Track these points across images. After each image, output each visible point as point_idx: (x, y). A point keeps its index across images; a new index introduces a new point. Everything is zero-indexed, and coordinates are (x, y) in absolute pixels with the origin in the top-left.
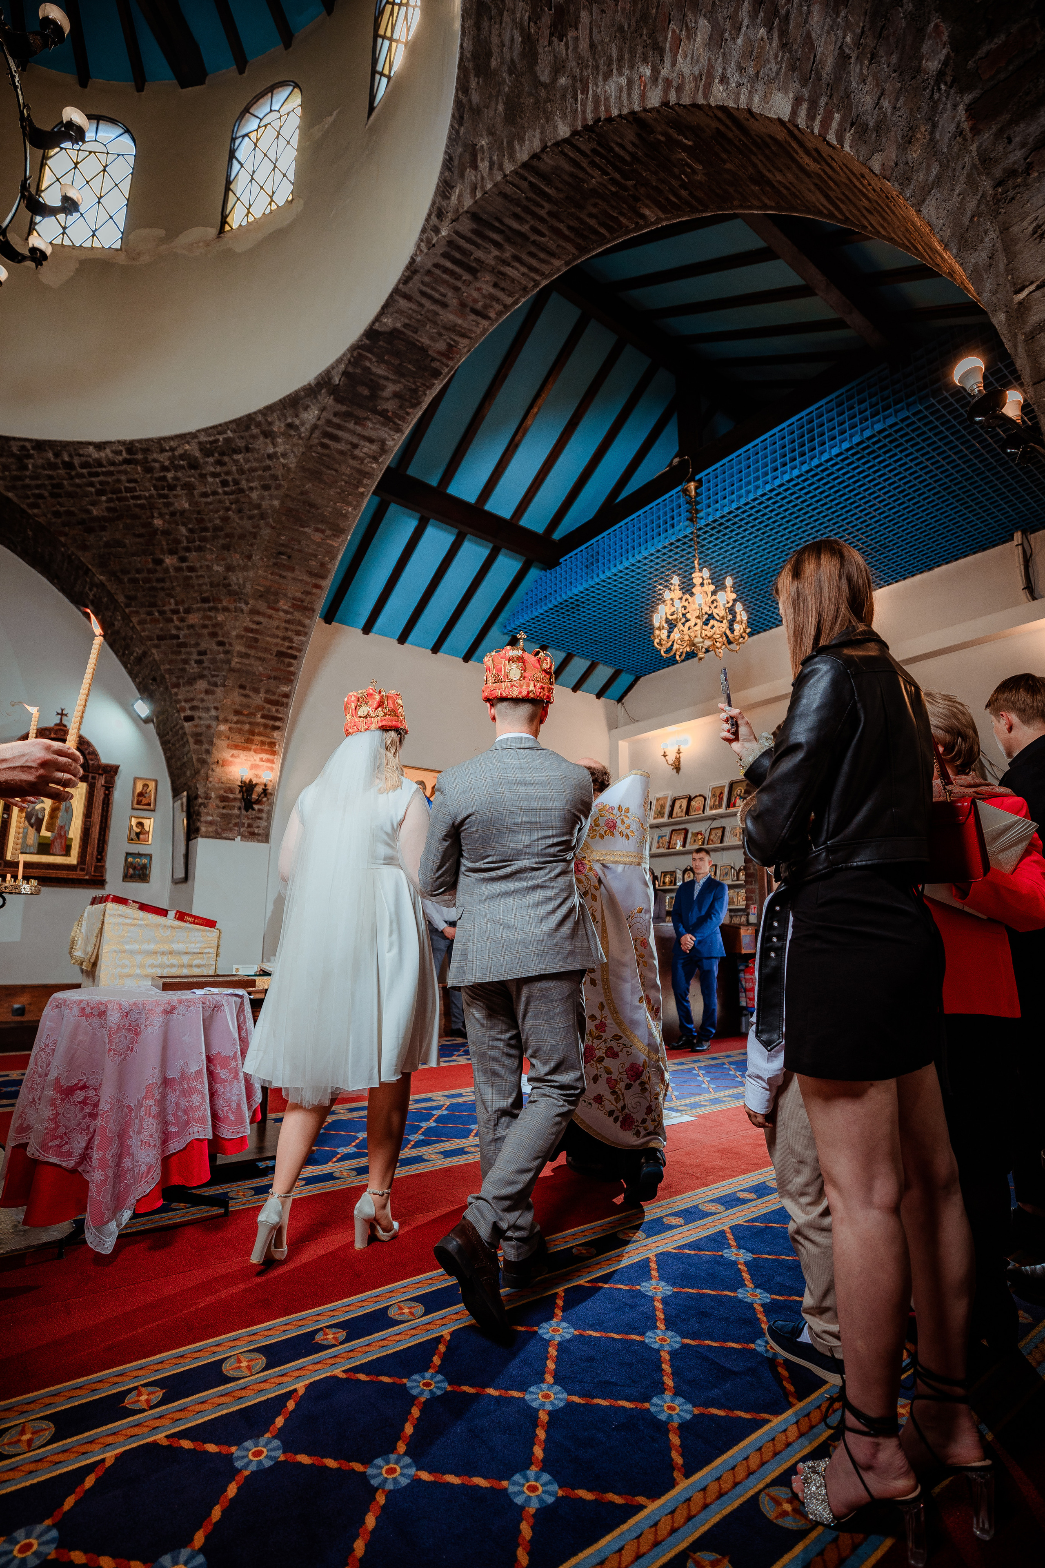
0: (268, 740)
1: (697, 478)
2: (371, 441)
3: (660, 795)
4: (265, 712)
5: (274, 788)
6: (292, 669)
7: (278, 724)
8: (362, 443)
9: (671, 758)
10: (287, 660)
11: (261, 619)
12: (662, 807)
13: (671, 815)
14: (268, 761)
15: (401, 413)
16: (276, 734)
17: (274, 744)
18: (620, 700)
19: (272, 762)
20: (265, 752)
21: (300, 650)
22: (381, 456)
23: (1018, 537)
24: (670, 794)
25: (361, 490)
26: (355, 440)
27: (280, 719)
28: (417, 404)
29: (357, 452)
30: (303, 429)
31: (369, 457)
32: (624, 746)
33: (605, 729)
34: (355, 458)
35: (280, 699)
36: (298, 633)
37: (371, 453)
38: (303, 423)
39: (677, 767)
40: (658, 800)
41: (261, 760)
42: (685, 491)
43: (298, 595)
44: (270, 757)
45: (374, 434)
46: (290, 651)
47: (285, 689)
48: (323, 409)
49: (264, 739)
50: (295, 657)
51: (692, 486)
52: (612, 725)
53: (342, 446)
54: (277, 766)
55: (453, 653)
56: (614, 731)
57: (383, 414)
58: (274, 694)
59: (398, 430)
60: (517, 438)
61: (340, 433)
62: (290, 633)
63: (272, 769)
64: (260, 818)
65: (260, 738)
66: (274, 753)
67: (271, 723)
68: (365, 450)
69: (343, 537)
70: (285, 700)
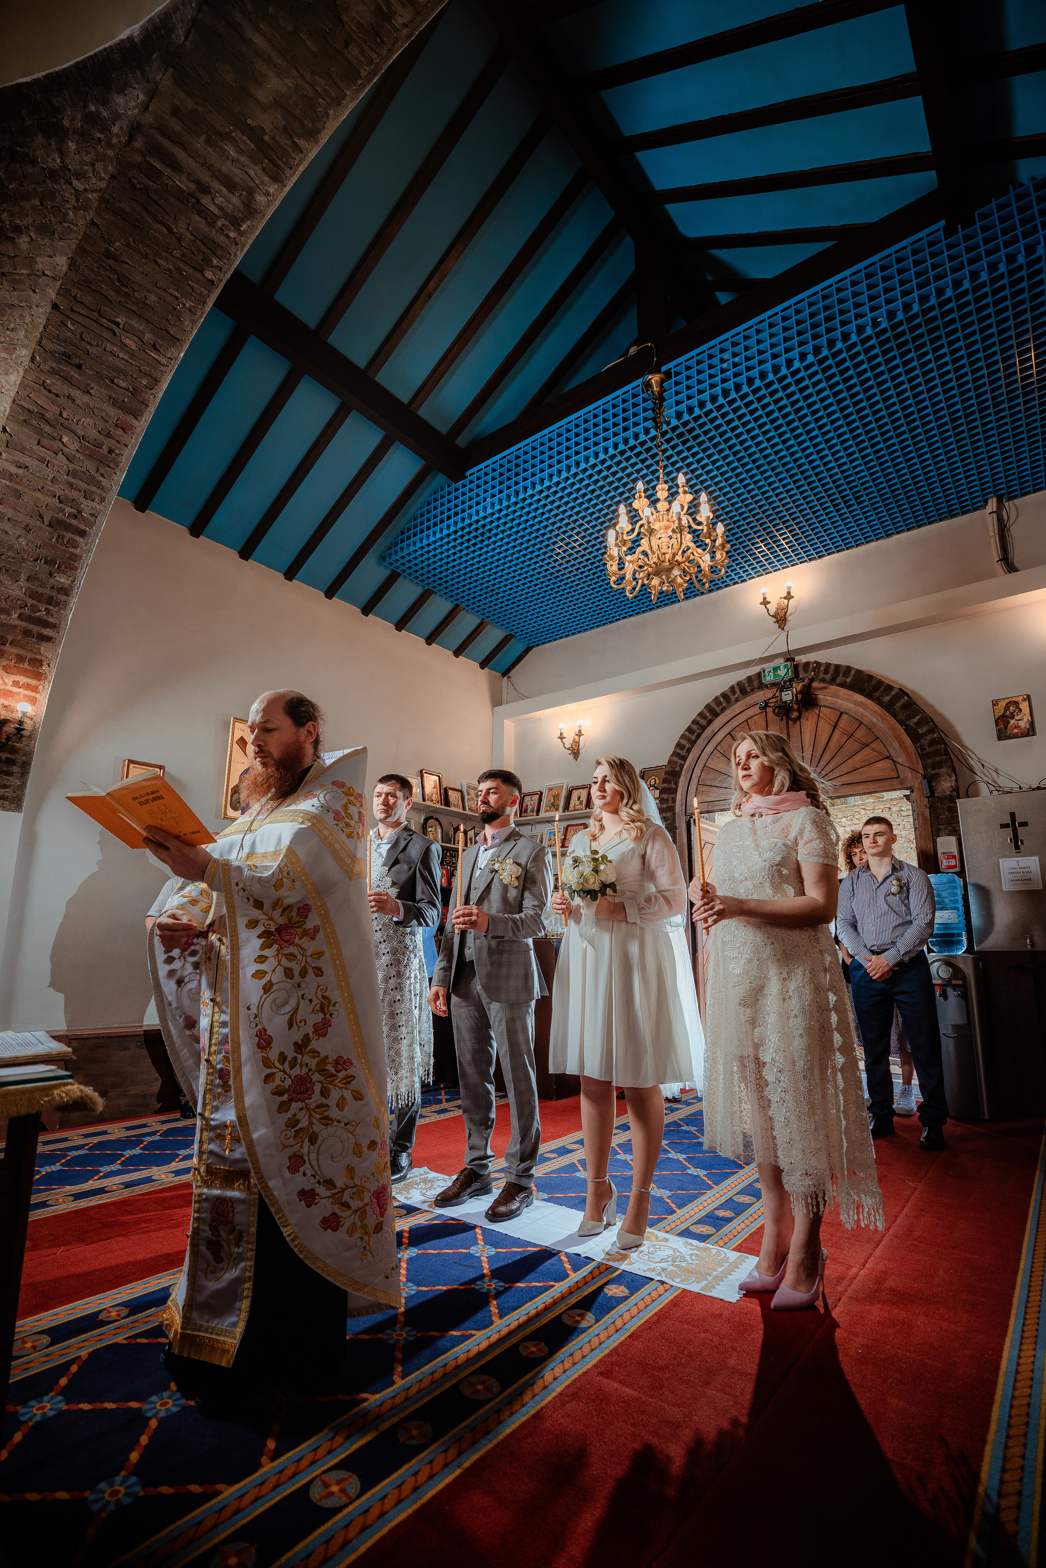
0: (30, 655)
1: (664, 369)
2: (231, 186)
3: (553, 783)
4: (27, 611)
5: (34, 730)
6: (77, 551)
7: (47, 632)
8: (216, 185)
9: (568, 742)
10: (69, 535)
11: (26, 460)
12: (556, 797)
13: (566, 807)
14: (28, 687)
15: (285, 141)
16: (44, 648)
17: (40, 663)
18: (506, 673)
19: (35, 689)
20: (24, 672)
21: (91, 525)
22: (243, 220)
23: (992, 504)
24: (567, 782)
25: (209, 275)
26: (206, 178)
27: (53, 626)
28: (312, 134)
29: (205, 200)
30: (115, 130)
31: (226, 215)
32: (509, 725)
33: (488, 704)
34: (203, 212)
35: (54, 593)
36: (88, 496)
37: (229, 209)
38: (116, 117)
39: (575, 752)
40: (550, 789)
41: (16, 684)
42: (648, 385)
43: (93, 433)
44: (33, 682)
45: (237, 174)
46: (74, 522)
47: (62, 580)
48: (152, 94)
49: (22, 652)
50: (82, 533)
51: (654, 379)
52: (496, 701)
53: (182, 183)
54: (43, 697)
55: (312, 582)
56: (498, 709)
57: (254, 133)
58: (43, 585)
59: (277, 178)
60: (432, 284)
61: (180, 155)
62: (74, 494)
63: (33, 701)
64: (10, 774)
65: (16, 651)
66: (39, 676)
67: (35, 629)
68: (219, 200)
69: (172, 352)
70: (62, 597)
